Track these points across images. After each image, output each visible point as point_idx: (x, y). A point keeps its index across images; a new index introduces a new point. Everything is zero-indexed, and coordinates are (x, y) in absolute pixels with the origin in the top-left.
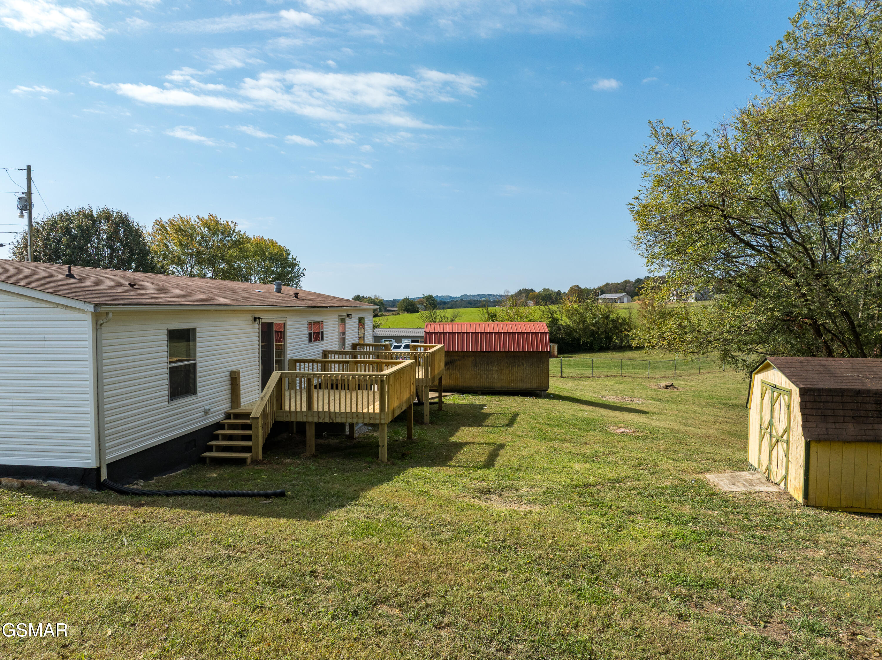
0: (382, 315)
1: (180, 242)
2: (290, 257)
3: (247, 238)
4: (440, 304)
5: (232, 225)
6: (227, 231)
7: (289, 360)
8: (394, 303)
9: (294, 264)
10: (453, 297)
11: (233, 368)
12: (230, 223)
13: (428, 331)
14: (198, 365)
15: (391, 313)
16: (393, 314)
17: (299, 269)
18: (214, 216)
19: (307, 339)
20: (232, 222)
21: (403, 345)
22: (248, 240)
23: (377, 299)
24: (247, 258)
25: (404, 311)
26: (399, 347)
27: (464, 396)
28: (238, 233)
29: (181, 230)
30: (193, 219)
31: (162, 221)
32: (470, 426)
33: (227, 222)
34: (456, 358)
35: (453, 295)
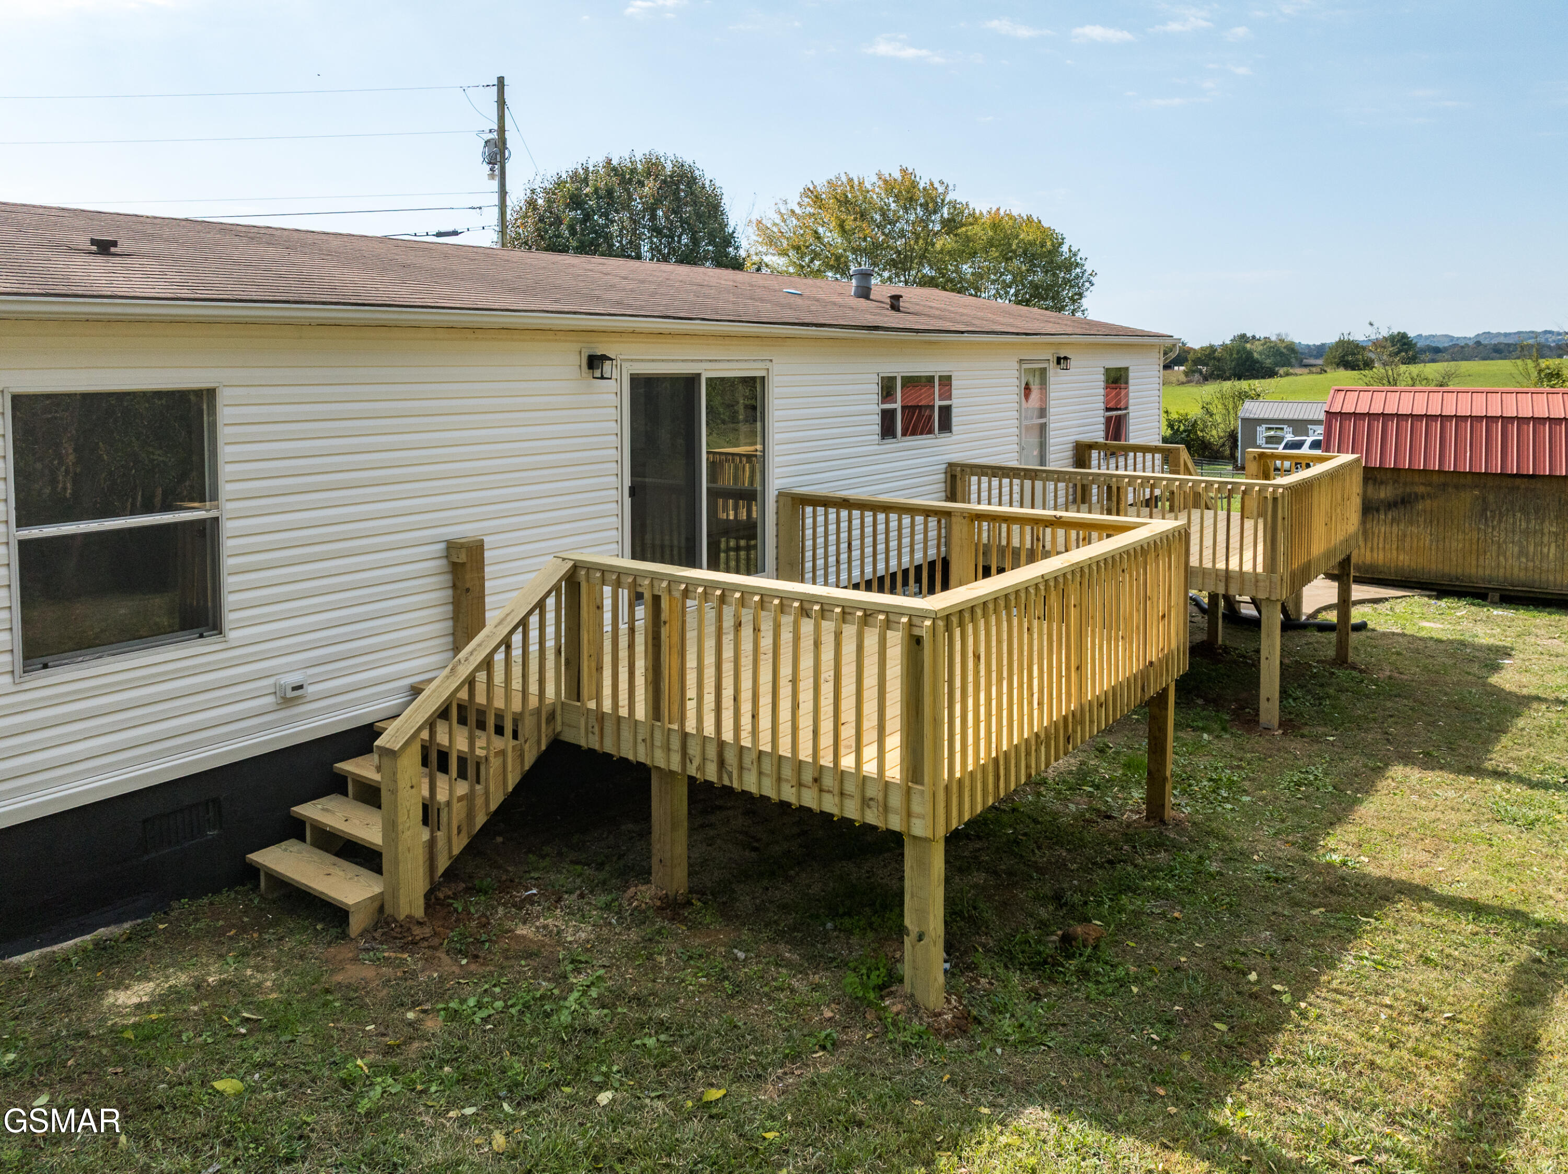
0: (1287, 374)
1: (842, 226)
2: (1065, 248)
3: (972, 215)
4: (1423, 351)
5: (941, 190)
6: (932, 203)
7: (781, 495)
8: (1319, 351)
9: (1069, 265)
10: (1458, 339)
11: (464, 531)
12: (937, 185)
13: (1336, 408)
14: (228, 527)
15: (1306, 370)
16: (1311, 373)
17: (1083, 273)
18: (910, 171)
19: (877, 429)
20: (941, 182)
21: (1309, 440)
22: (975, 219)
23: (1282, 341)
24: (974, 254)
25: (1338, 365)
26: (1299, 445)
27: (1443, 603)
28: (953, 205)
29: (847, 201)
30: (870, 180)
31: (815, 187)
32: (1429, 762)
33: (932, 184)
34: (1421, 489)
35: (1457, 334)
